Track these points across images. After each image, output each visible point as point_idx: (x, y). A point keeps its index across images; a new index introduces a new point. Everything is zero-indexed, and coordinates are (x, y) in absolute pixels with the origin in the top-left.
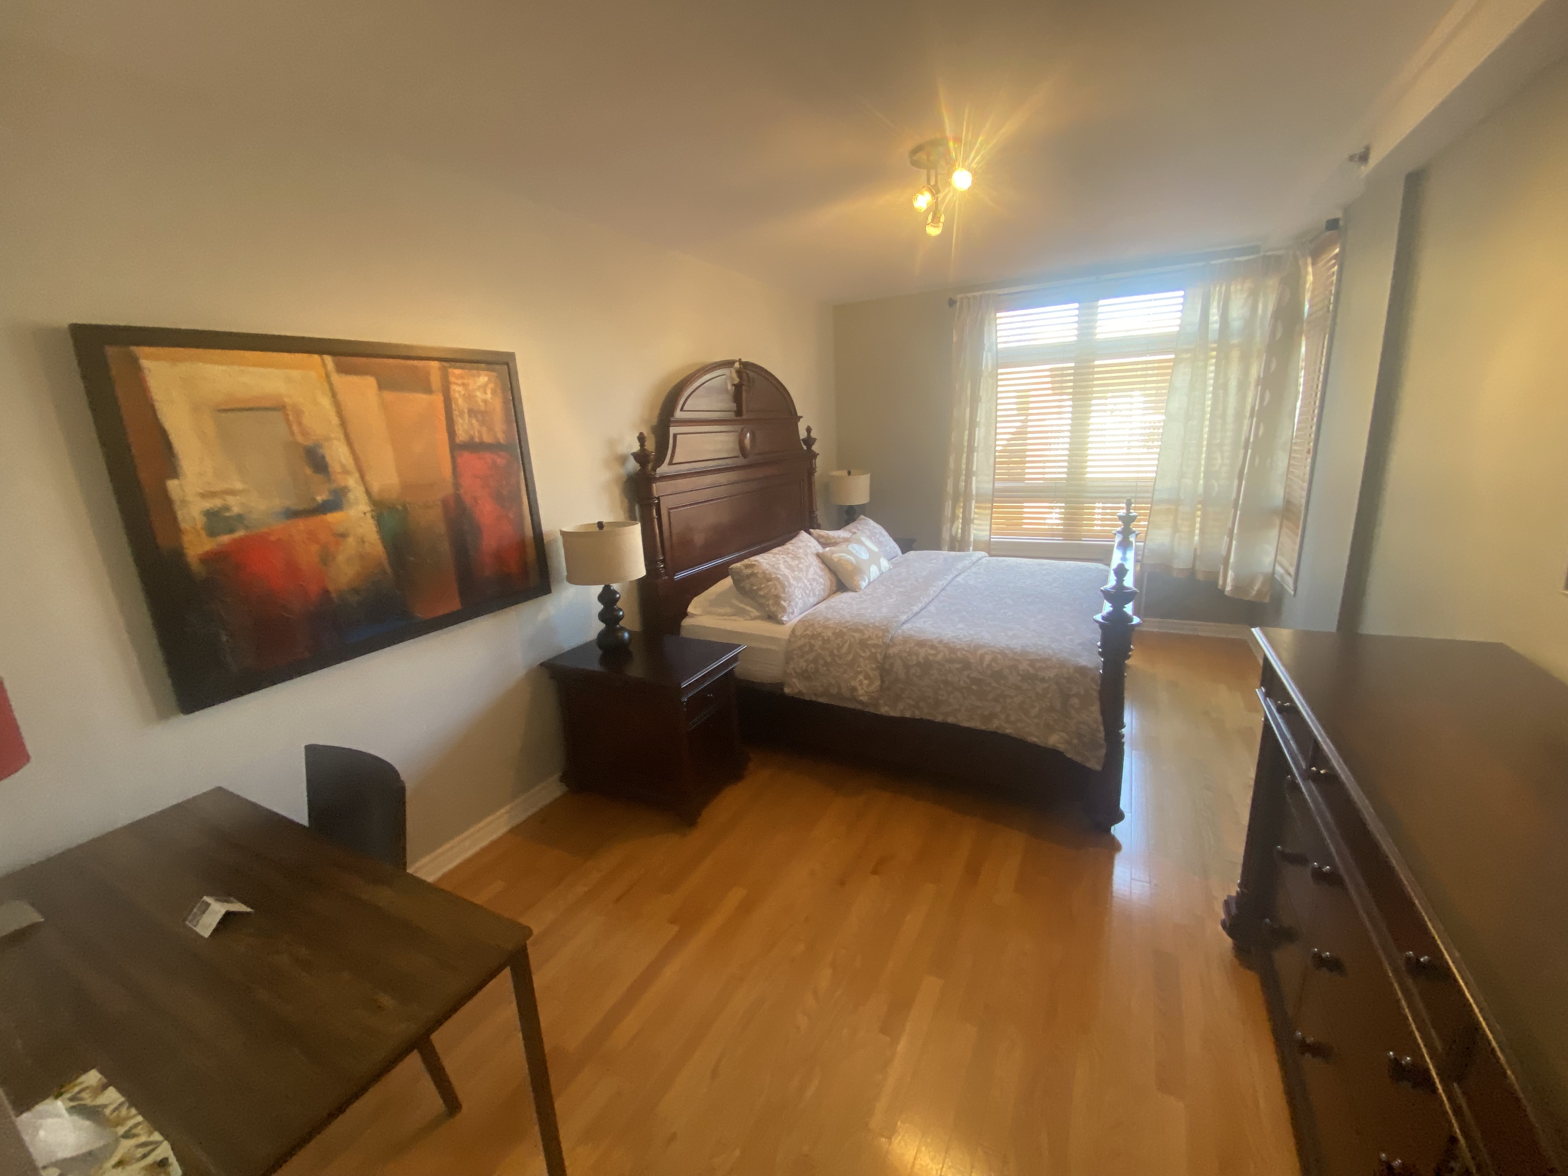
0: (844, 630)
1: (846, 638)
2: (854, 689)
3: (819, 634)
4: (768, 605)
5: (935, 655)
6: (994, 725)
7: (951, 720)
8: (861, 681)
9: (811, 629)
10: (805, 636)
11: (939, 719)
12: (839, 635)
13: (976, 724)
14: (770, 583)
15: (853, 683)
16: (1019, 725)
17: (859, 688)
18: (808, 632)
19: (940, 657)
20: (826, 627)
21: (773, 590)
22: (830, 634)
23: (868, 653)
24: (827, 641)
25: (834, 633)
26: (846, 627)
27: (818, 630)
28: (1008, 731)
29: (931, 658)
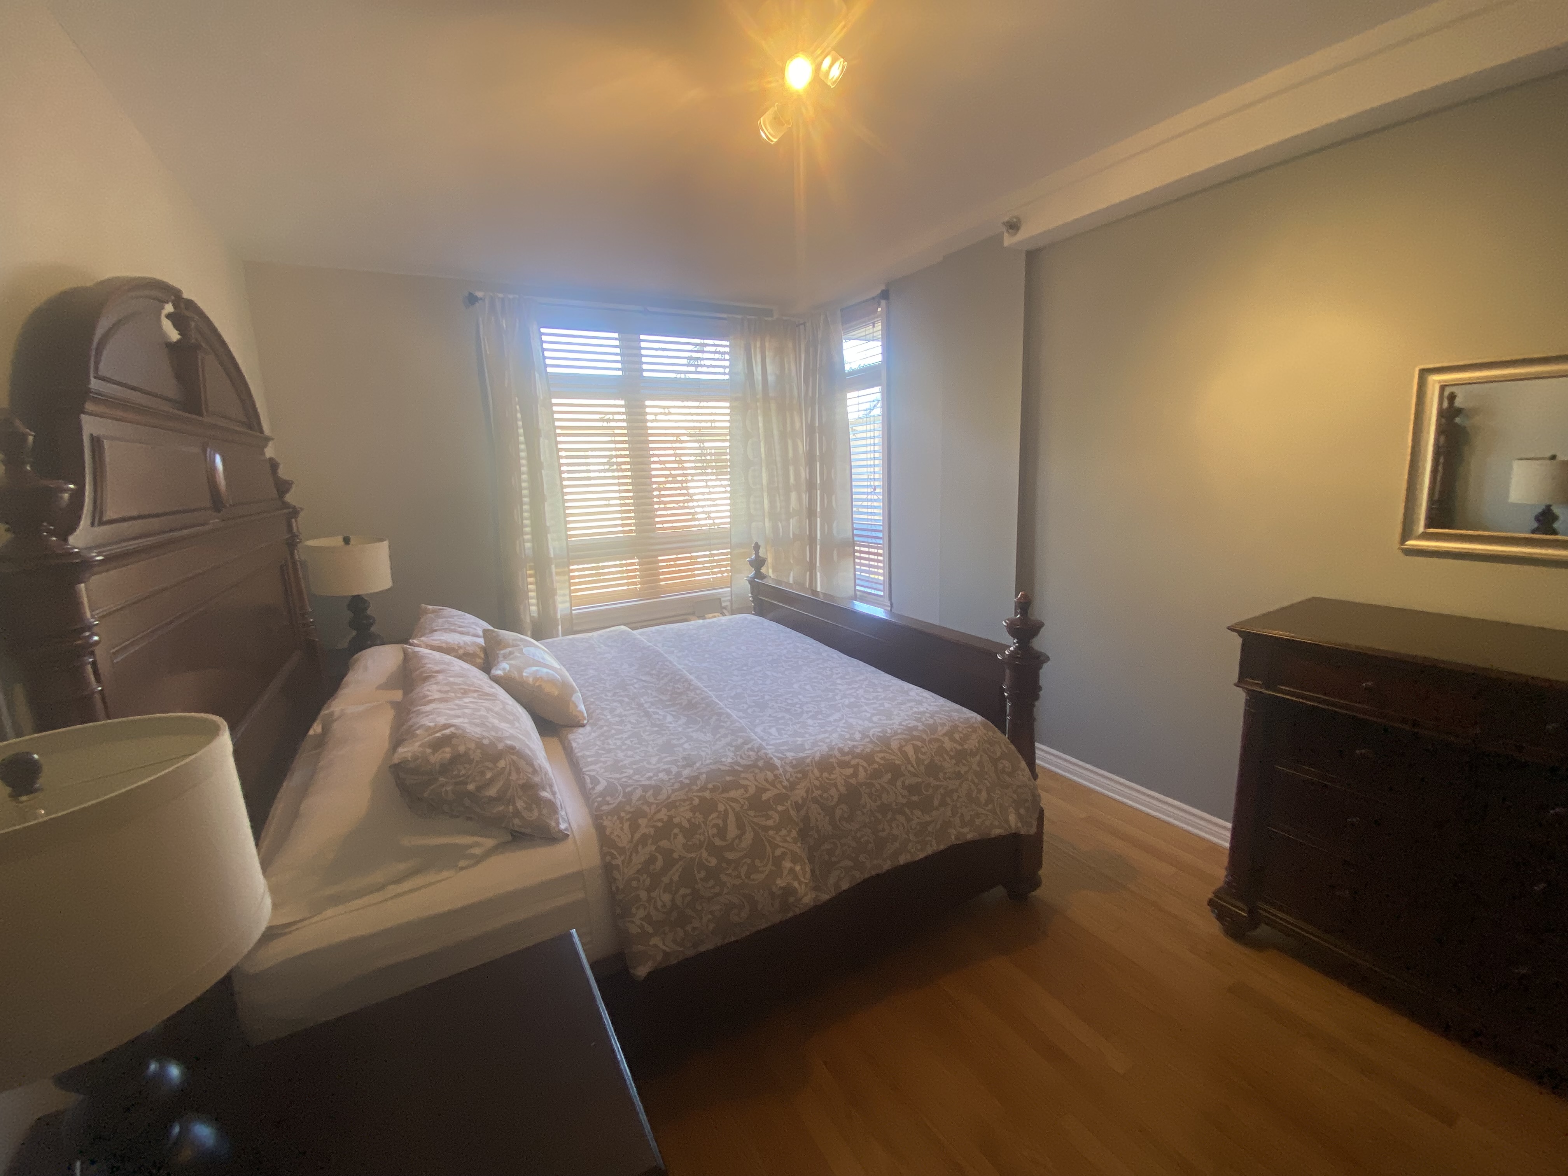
0: (707, 794)
1: (721, 807)
2: (788, 891)
3: (669, 824)
4: (517, 814)
5: (855, 774)
6: (953, 836)
7: (902, 860)
8: (792, 871)
9: (643, 822)
10: (644, 840)
11: (887, 866)
12: (706, 807)
13: (933, 847)
14: (502, 764)
15: (780, 882)
16: (978, 822)
17: (796, 884)
18: (643, 830)
19: (862, 774)
20: (671, 805)
21: (514, 777)
22: (689, 815)
23: (777, 817)
24: (690, 831)
25: (694, 809)
26: (704, 788)
27: (658, 816)
28: (969, 837)
29: (853, 781)
